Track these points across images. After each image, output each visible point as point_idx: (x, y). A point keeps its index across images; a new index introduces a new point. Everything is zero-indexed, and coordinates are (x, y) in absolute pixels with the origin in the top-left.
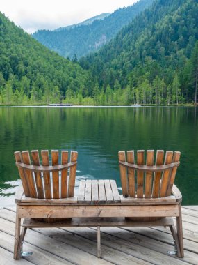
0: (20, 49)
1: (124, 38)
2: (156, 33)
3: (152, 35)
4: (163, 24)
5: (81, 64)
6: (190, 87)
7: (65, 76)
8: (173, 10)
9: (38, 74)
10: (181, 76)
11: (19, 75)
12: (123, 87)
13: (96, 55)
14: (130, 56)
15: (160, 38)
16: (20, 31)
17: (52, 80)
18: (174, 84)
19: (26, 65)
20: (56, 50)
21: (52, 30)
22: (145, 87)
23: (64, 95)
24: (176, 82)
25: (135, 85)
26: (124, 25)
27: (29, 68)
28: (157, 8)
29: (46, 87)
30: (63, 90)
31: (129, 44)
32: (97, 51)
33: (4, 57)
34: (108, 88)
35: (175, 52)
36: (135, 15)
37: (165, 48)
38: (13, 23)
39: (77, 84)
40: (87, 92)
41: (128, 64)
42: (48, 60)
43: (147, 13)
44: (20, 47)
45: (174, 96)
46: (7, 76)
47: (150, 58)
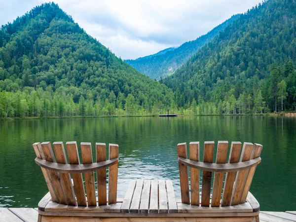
0: (124, 74)
2: (221, 59)
3: (218, 61)
4: (226, 52)
5: (166, 84)
8: (234, 43)
9: (140, 92)
11: (126, 93)
14: (202, 77)
15: (224, 63)
19: (130, 85)
25: (222, 99)
27: (132, 87)
28: (218, 41)
31: (200, 68)
33: (113, 79)
35: (238, 73)
37: (230, 70)
39: (168, 99)
41: (201, 83)
46: (116, 94)
47: (219, 78)
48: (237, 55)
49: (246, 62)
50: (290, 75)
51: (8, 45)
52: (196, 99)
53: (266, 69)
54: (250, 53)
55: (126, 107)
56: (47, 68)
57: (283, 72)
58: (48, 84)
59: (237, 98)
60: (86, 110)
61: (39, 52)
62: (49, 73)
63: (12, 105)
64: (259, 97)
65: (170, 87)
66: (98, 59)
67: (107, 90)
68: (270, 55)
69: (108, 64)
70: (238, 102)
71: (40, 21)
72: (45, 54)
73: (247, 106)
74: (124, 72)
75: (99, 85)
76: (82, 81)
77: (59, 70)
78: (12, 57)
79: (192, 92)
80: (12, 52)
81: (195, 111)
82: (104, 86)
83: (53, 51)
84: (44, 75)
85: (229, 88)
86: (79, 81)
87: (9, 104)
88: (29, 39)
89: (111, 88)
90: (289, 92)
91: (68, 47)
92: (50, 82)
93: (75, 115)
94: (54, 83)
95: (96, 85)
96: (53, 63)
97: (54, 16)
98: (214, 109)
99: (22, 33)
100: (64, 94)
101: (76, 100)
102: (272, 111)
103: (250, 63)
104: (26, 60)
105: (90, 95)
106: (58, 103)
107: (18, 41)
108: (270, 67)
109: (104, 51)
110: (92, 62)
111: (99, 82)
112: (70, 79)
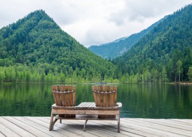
1: (136, 49)
2: (152, 45)
4: (156, 41)
5: (113, 62)
6: (172, 74)
7: (104, 68)
8: (162, 34)
9: (90, 67)
10: (167, 68)
11: (80, 68)
12: (135, 74)
13: (121, 57)
14: (139, 58)
15: (155, 48)
16: (82, 46)
17: (97, 70)
18: (163, 72)
19: (84, 63)
20: (100, 55)
21: (98, 45)
22: (147, 74)
23: (103, 78)
24: (164, 71)
25: (141, 73)
26: (135, 42)
27: (86, 64)
28: (153, 33)
29: (94, 73)
30: (103, 75)
31: (138, 52)
32: (121, 55)
33: (73, 59)
34: (127, 74)
35: (163, 55)
36: (141, 37)
37: (158, 53)
38: (79, 43)
39: (110, 72)
40: (116, 77)
41: (138, 62)
42: (96, 60)
43: (147, 36)
44: (82, 54)
45: (163, 79)
46: (74, 68)
47: (150, 58)
48: (163, 43)
49: (169, 47)
51: (11, 36)
54: (172, 41)
56: (32, 52)
61: (29, 41)
62: (33, 54)
66: (65, 45)
67: (68, 66)
68: (186, 42)
69: (71, 49)
71: (32, 22)
72: (33, 42)
75: (64, 63)
76: (53, 60)
77: (39, 53)
78: (13, 44)
80: (13, 41)
82: (66, 63)
83: (38, 40)
84: (30, 56)
86: (51, 60)
88: (24, 33)
91: (48, 38)
92: (33, 60)
94: (35, 61)
95: (62, 62)
96: (36, 48)
97: (41, 18)
99: (20, 29)
100: (39, 68)
104: (20, 46)
105: (56, 69)
107: (17, 34)
109: (71, 40)
110: (61, 48)
111: (64, 60)
112: (46, 58)
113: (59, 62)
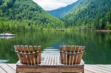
3: (80, 12)
4: (82, 9)
14: (74, 17)
19: (48, 20)
27: (49, 21)
28: (80, 5)
41: (73, 20)
46: (44, 23)
47: (79, 18)
48: (86, 10)
50: (104, 17)
51: (4, 4)
52: (72, 25)
53: (95, 15)
54: (90, 9)
55: (47, 28)
56: (19, 13)
57: (101, 16)
58: (19, 19)
59: (85, 25)
60: (33, 28)
61: (15, 7)
62: (19, 15)
63: (6, 26)
64: (93, 25)
65: (63, 20)
66: (37, 10)
67: (40, 22)
68: (97, 10)
69: (40, 12)
70: (86, 26)
72: (18, 8)
73: (89, 28)
74: (46, 15)
75: (37, 20)
76: (31, 18)
77: (23, 14)
78: (6, 9)
79: (70, 22)
80: (5, 7)
81: (71, 29)
82: (39, 20)
83: (20, 7)
84: (17, 15)
85: (83, 21)
86: (30, 18)
87: (5, 26)
88: (11, 2)
89: (42, 21)
90: (103, 23)
91: (26, 5)
92: (20, 18)
93: (29, 30)
94: (21, 18)
95: (36, 20)
96: (21, 11)
98: (78, 29)
100: (25, 22)
101: (29, 25)
102: (97, 30)
103: (90, 13)
104: (10, 10)
105: (34, 23)
106: (23, 26)
107: (8, 3)
108: (97, 14)
109: (39, 7)
110: (35, 11)
111: (37, 18)
112: (27, 17)
113: (35, 19)
